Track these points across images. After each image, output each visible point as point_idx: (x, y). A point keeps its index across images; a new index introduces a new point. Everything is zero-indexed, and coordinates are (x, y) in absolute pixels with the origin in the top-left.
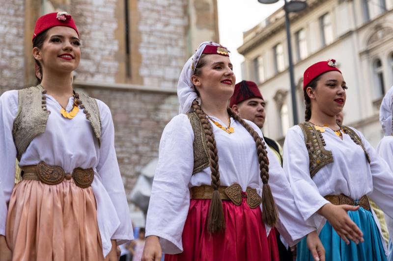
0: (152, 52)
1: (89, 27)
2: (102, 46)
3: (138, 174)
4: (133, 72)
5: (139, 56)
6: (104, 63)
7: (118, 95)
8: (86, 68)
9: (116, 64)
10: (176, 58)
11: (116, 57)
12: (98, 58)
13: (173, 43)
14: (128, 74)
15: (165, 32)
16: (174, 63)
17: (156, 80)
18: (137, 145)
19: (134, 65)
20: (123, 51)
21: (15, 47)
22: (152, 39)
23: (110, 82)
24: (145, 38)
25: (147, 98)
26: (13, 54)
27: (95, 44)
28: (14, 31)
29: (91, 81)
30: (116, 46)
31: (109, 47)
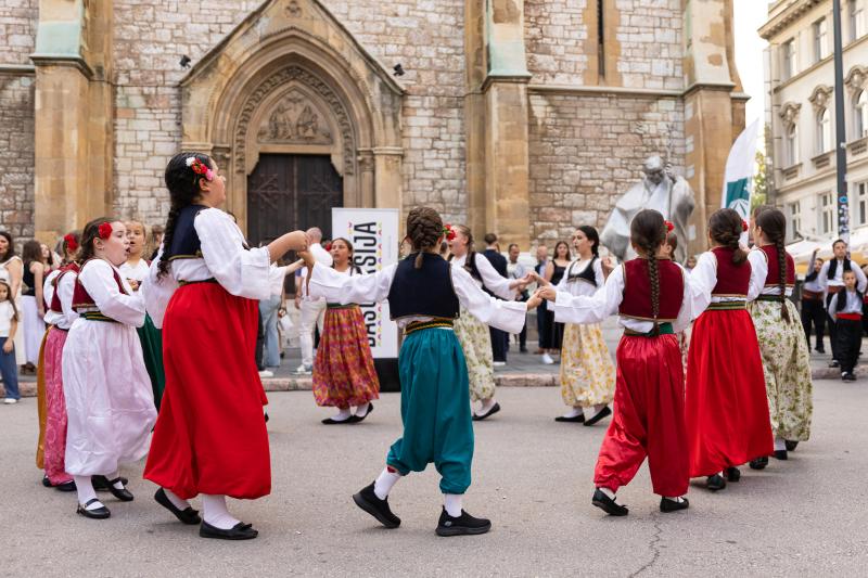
0: (634, 38)
1: (548, 8)
2: (567, 34)
3: (613, 206)
4: (608, 68)
5: (618, 45)
6: (568, 57)
7: (588, 101)
8: (545, 66)
9: (585, 58)
10: (668, 44)
11: (585, 50)
12: (560, 50)
13: (664, 24)
14: (602, 72)
15: (653, 9)
16: (665, 53)
17: (640, 77)
18: (613, 169)
19: (609, 58)
20: (595, 39)
21: (453, 42)
22: (634, 20)
23: (577, 83)
24: (625, 19)
25: (627, 103)
26: (452, 51)
27: (557, 32)
28: (452, 20)
29: (551, 84)
30: (585, 32)
31: (575, 35)
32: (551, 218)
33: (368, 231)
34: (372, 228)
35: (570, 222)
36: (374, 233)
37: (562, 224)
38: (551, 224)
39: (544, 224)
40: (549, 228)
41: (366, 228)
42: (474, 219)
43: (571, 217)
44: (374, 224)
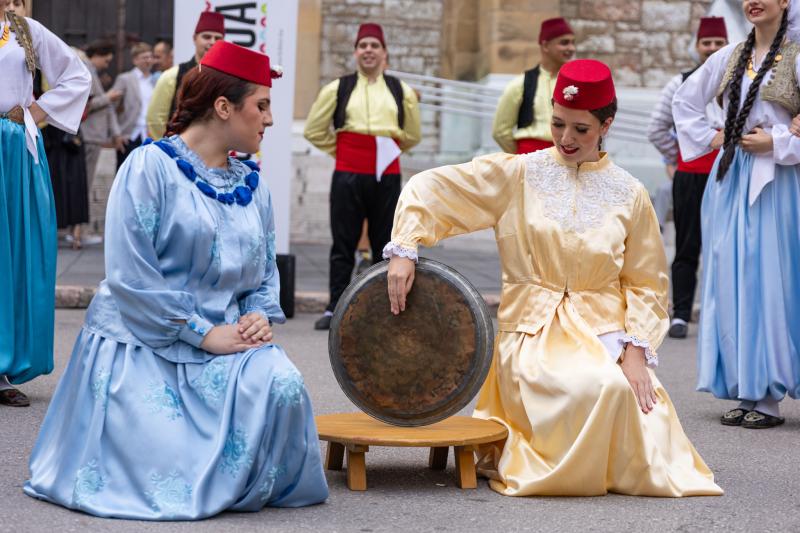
32: (604, 13)
33: (242, 19)
34: (249, 13)
35: (638, 21)
36: (252, 22)
37: (623, 26)
38: (602, 25)
39: (590, 24)
40: (599, 32)
41: (237, 13)
42: (456, 11)
43: (641, 13)
44: (253, 5)
